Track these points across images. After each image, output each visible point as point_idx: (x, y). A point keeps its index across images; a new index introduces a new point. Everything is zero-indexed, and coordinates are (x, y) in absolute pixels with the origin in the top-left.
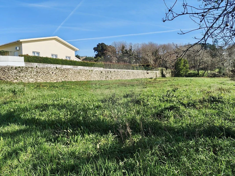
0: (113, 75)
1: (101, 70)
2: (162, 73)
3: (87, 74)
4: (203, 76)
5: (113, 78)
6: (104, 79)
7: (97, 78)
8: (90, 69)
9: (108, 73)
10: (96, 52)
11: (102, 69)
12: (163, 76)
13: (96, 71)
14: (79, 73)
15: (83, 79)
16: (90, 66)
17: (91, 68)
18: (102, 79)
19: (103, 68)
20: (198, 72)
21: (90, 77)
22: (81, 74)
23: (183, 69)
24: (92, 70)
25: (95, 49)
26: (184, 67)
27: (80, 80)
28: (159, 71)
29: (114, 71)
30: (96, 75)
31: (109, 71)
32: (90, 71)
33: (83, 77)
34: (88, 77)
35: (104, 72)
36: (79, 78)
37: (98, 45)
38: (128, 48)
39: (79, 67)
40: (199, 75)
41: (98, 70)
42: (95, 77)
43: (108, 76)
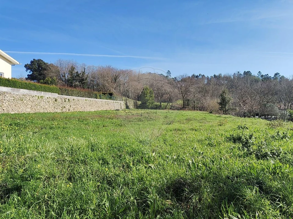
0: (72, 104)
1: (56, 97)
2: (126, 104)
3: (34, 103)
4: (166, 109)
5: (71, 109)
6: (59, 111)
7: (50, 109)
8: (40, 95)
9: (65, 101)
10: (29, 71)
11: (56, 95)
12: (127, 107)
13: (48, 98)
14: (22, 100)
15: (29, 110)
16: (39, 91)
17: (41, 93)
18: (56, 110)
19: (59, 94)
20: (161, 104)
21: (38, 107)
22: (25, 101)
23: (149, 100)
24: (42, 97)
25: (27, 67)
26: (151, 98)
27: (23, 112)
28: (123, 101)
29: (74, 100)
30: (47, 104)
31: (66, 99)
32: (38, 98)
33: (28, 106)
34: (35, 107)
35: (59, 100)
36: (22, 109)
37: (32, 62)
38: (79, 70)
39: (22, 90)
40: (161, 107)
41: (50, 96)
42: (46, 107)
43: (65, 106)
